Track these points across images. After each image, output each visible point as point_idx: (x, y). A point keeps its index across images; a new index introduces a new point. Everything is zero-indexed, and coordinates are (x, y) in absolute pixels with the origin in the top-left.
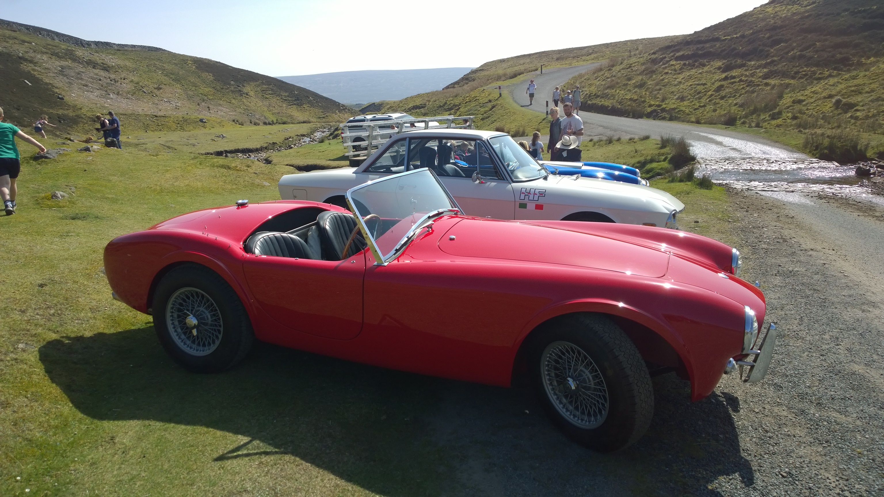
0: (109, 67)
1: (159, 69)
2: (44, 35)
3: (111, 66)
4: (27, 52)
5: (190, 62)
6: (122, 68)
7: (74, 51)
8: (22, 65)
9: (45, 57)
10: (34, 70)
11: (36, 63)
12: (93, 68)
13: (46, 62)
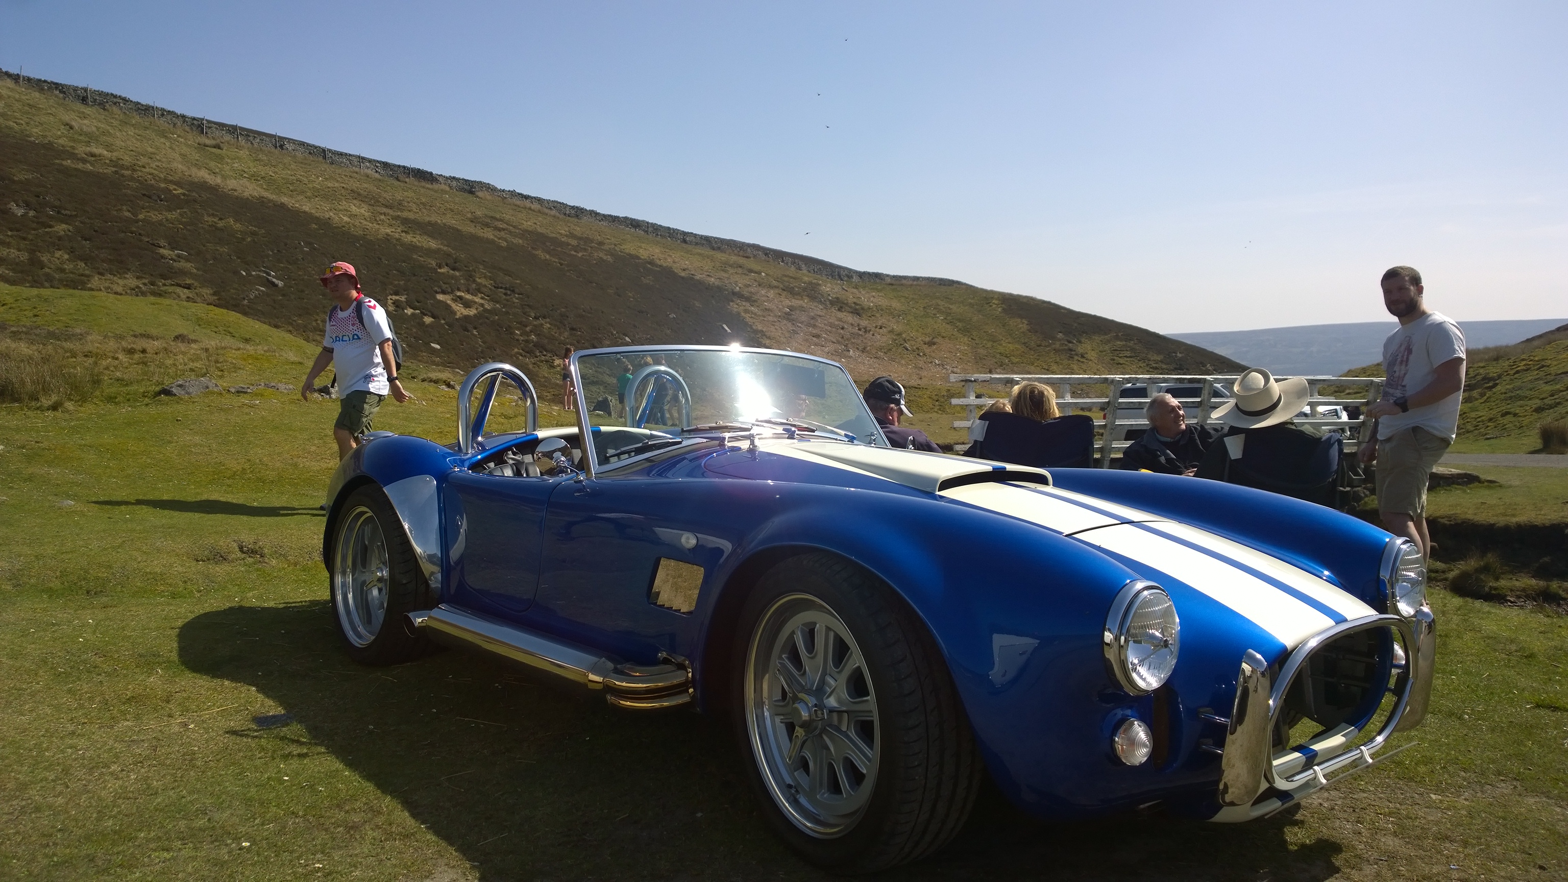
0: (863, 309)
1: (940, 312)
2: (787, 264)
3: (866, 307)
4: (748, 286)
5: (996, 302)
6: (882, 310)
7: (819, 285)
8: (731, 304)
9: (771, 294)
10: (746, 311)
11: (755, 301)
12: (839, 310)
13: (769, 301)
